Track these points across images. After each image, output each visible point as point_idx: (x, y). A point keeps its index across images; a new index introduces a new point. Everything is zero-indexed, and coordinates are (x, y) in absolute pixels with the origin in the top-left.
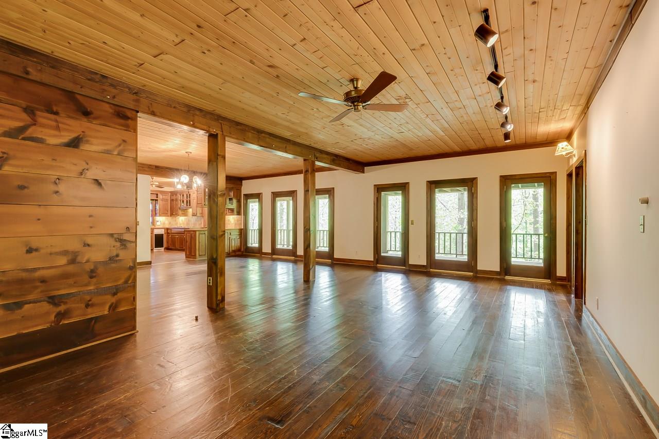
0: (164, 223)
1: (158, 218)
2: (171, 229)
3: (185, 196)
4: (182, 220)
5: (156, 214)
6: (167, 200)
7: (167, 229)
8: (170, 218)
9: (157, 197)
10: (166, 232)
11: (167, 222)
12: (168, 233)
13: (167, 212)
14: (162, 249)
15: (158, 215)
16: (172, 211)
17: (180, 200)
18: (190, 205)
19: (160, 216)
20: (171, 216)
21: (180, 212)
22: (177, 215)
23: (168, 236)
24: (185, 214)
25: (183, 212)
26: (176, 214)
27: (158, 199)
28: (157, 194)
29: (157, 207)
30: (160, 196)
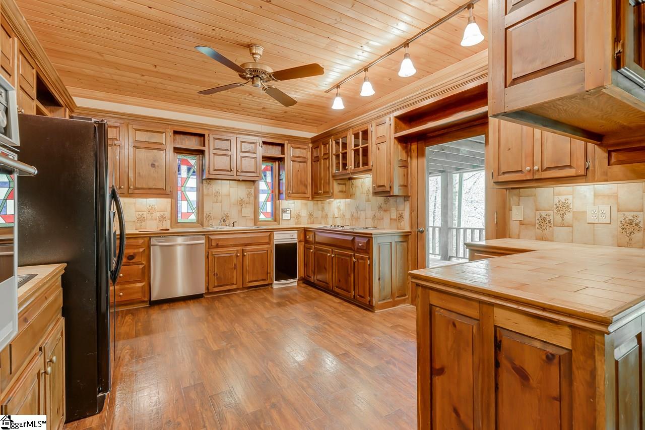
0: (298, 216)
1: (286, 204)
2: (314, 231)
3: (351, 140)
4: (339, 208)
5: (280, 193)
6: (303, 160)
7: (306, 231)
8: (310, 203)
9: (283, 152)
10: (302, 238)
11: (304, 214)
12: (306, 241)
13: (303, 188)
14: (293, 283)
15: (284, 195)
16: (316, 186)
17: (337, 156)
18: (366, 163)
19: (289, 197)
20: (313, 198)
21: (336, 187)
22: (328, 194)
23: (306, 249)
24: (347, 194)
25: (342, 187)
26: (326, 193)
27: (285, 156)
28: (282, 145)
29: (283, 177)
30: (290, 152)
